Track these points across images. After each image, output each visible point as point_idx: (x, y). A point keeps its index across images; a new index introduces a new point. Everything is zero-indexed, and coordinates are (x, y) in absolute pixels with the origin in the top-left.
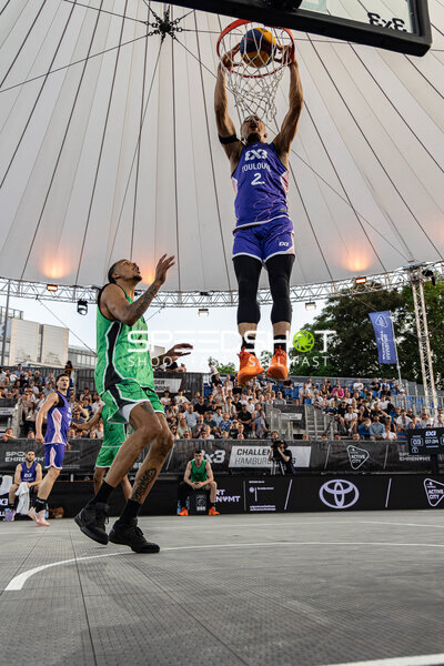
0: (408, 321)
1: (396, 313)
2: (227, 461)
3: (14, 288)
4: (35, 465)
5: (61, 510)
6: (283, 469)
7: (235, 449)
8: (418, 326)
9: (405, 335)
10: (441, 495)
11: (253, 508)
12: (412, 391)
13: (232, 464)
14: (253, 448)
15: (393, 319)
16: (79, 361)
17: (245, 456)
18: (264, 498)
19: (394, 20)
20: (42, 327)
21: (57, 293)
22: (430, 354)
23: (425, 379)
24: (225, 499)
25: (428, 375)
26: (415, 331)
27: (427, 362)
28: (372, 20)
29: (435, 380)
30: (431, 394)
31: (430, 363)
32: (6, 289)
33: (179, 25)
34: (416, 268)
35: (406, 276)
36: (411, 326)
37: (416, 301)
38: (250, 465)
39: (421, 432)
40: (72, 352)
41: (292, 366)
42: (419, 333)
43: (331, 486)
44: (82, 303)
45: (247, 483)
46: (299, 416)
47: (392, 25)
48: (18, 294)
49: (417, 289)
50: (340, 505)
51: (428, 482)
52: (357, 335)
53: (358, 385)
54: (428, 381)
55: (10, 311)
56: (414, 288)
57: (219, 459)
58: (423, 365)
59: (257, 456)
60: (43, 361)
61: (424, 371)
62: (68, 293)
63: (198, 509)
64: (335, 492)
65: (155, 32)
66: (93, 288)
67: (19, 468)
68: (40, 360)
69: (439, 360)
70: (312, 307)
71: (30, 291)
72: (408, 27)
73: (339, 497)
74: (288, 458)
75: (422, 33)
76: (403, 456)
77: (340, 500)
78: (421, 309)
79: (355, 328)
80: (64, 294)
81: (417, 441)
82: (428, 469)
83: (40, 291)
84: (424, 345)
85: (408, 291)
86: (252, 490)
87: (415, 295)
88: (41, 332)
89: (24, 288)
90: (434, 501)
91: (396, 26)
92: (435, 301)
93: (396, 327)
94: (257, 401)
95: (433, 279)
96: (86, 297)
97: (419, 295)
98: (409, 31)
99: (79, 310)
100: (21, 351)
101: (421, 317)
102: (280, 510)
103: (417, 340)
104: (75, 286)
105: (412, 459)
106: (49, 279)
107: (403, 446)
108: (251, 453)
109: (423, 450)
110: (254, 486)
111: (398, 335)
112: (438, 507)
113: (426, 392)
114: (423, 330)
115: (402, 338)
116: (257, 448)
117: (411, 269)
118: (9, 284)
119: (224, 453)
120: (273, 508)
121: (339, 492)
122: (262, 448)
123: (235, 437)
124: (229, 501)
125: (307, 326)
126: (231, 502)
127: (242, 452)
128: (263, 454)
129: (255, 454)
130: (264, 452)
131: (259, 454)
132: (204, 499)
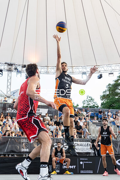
6: (97, 153)
11: (82, 172)
14: (82, 143)
17: (78, 147)
18: (87, 167)
38: (81, 151)
41: (102, 104)
45: (79, 159)
57: (65, 147)
59: (84, 147)
66: (6, 63)
70: (112, 75)
74: (98, 148)
86: (81, 163)
96: (2, 68)
102: (95, 173)
110: (82, 161)
116: (84, 143)
120: (91, 172)
122: (86, 143)
124: (70, 168)
125: (109, 85)
126: (71, 168)
127: (77, 145)
128: (87, 146)
129: (83, 146)
130: (87, 145)
131: (85, 146)
132: (59, 167)
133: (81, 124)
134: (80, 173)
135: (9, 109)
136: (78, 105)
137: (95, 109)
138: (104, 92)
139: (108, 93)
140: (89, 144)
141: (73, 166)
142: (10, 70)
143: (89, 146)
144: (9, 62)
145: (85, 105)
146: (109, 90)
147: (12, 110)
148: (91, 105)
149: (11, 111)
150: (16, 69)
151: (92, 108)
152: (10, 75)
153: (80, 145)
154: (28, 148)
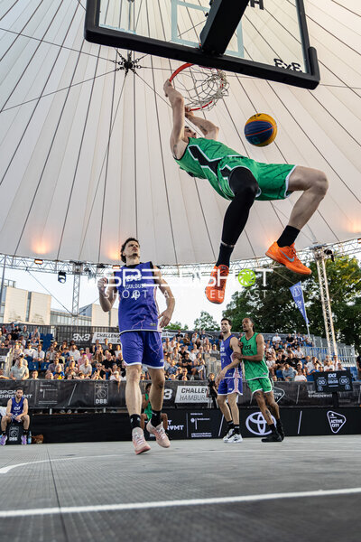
0: (315, 289)
1: (305, 283)
2: (173, 397)
3: (9, 262)
4: (22, 400)
5: (42, 437)
7: (180, 388)
8: (322, 293)
9: (312, 300)
10: (340, 424)
11: (194, 435)
12: (318, 343)
13: (178, 400)
14: (194, 387)
15: (303, 288)
16: (59, 321)
17: (188, 394)
18: (203, 427)
19: (293, 64)
20: (30, 293)
21: (43, 266)
22: (332, 315)
23: (327, 334)
24: (172, 428)
25: (330, 331)
26: (320, 297)
27: (329, 321)
28: (277, 64)
29: (336, 335)
30: (333, 346)
31: (332, 321)
32: (3, 262)
33: (138, 64)
34: (320, 248)
35: (311, 254)
36: (318, 293)
37: (319, 273)
38: (192, 401)
39: (325, 374)
40: (53, 314)
42: (323, 298)
43: (255, 417)
44: (62, 273)
45: (189, 414)
47: (292, 68)
48: (12, 266)
49: (321, 263)
50: (262, 432)
51: (330, 414)
52: (275, 300)
53: (277, 338)
54: (330, 336)
55: (6, 281)
56: (318, 263)
57: (167, 396)
58: (326, 323)
59: (197, 394)
60: (30, 320)
61: (327, 328)
62: (50, 266)
64: (258, 422)
65: (121, 68)
66: (71, 262)
67: (10, 402)
68: (27, 320)
69: (339, 320)
71: (22, 264)
72: (303, 69)
73: (262, 426)
75: (313, 73)
76: (311, 394)
77: (262, 428)
78: (324, 281)
79: (273, 295)
80: (48, 267)
81: (321, 382)
82: (331, 404)
83: (29, 264)
84: (327, 307)
85: (313, 266)
86: (193, 420)
87: (319, 269)
88: (30, 298)
89: (17, 261)
90: (335, 429)
91: (295, 68)
92: (335, 274)
93: (305, 294)
94: (198, 351)
95: (332, 256)
96: (65, 269)
97: (322, 268)
98: (304, 71)
99: (59, 279)
100: (13, 312)
101: (324, 286)
102: (215, 436)
103: (321, 304)
104: (57, 261)
105: (318, 396)
106: (37, 255)
107: (311, 386)
108: (192, 391)
109: (326, 389)
110: (195, 417)
111: (307, 300)
112: (339, 434)
113: (329, 344)
114: (325, 296)
115: (310, 303)
116: (197, 387)
117: (315, 249)
118: (5, 258)
119: (171, 391)
120: (209, 435)
121: (261, 422)
122: (201, 387)
123: (180, 378)
124: (175, 429)
125: (237, 293)
126: (177, 430)
127: (185, 390)
128: (202, 392)
129: (195, 392)
130: (202, 390)
131: (199, 392)
133: (192, 356)
134: (190, 438)
135: (76, 336)
136: (186, 327)
138: (228, 305)
139: (234, 307)
140: (205, 390)
141: (180, 425)
142: (77, 273)
144: (76, 260)
145: (198, 327)
146: (237, 303)
147: (80, 337)
148: (208, 326)
150: (87, 270)
152: (78, 280)
154: (106, 398)
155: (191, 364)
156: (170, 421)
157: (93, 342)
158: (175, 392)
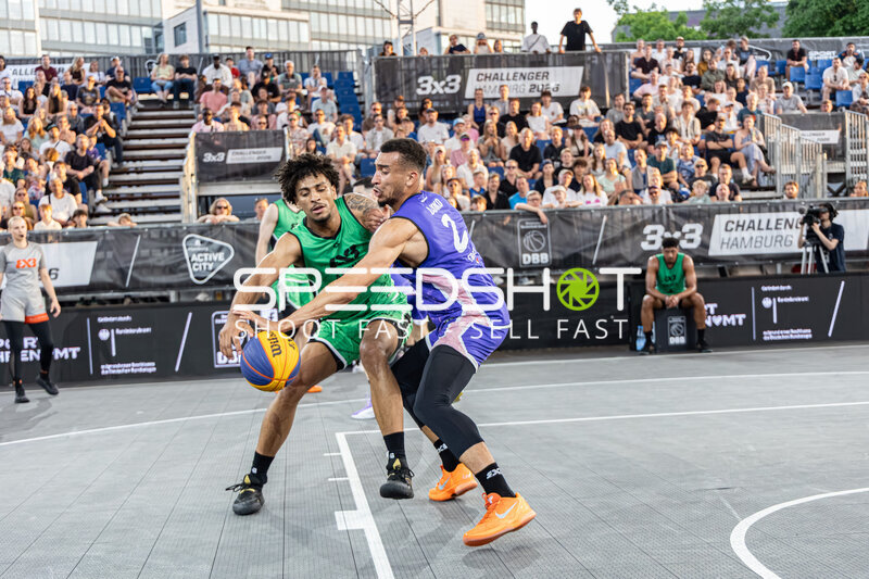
2: (705, 246)
6: (825, 261)
7: (720, 221)
11: (769, 335)
13: (715, 250)
14: (755, 217)
17: (747, 234)
18: (791, 317)
24: (718, 321)
38: (752, 251)
45: (758, 289)
46: (832, 136)
59: (764, 233)
63: (673, 341)
86: (767, 303)
102: (819, 339)
108: (752, 226)
110: (771, 295)
116: (764, 217)
119: (699, 228)
120: (807, 334)
122: (773, 216)
124: (725, 324)
126: (729, 325)
127: (734, 226)
128: (776, 228)
129: (759, 229)
130: (777, 224)
131: (768, 228)
132: (682, 324)
134: (762, 343)
135: (425, 82)
137: (773, 43)
140: (783, 222)
141: (735, 313)
143: (782, 226)
147: (436, 84)
149: (433, 87)
151: (761, 40)
153: (749, 227)
154: (546, 250)
155: (728, 144)
156: (712, 307)
157: (469, 94)
158: (708, 231)
